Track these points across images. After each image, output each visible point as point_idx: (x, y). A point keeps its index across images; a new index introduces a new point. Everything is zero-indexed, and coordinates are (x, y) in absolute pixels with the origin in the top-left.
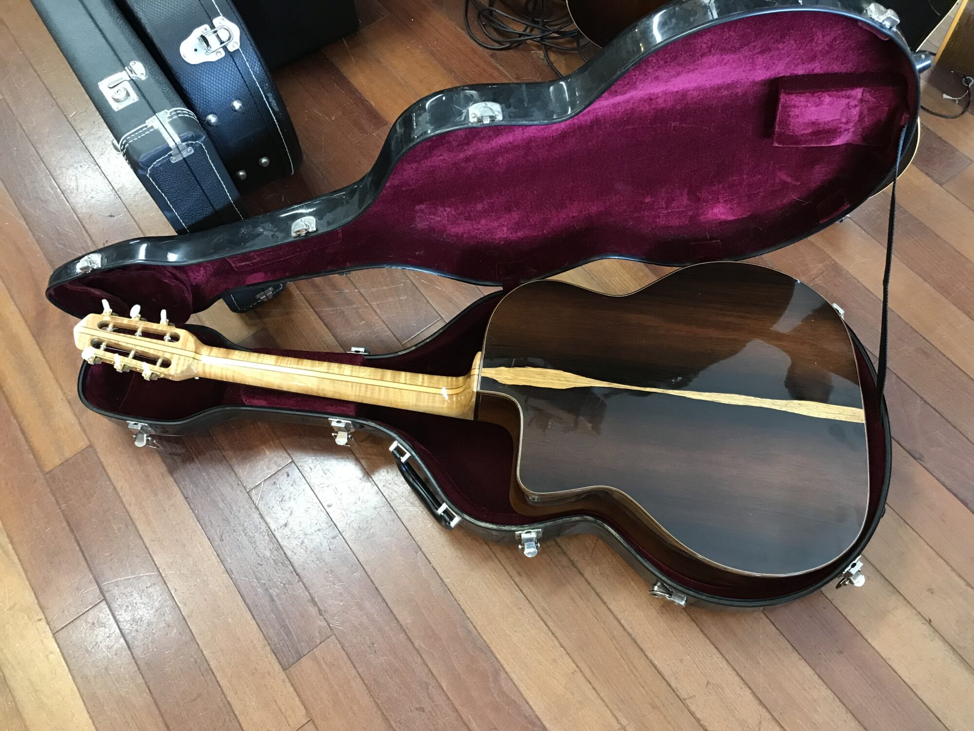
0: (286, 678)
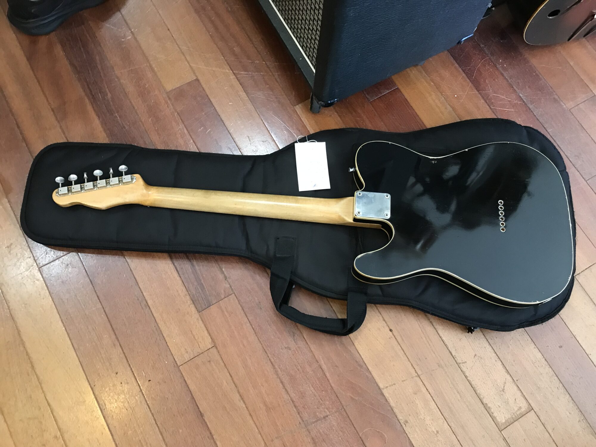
0: (199, 317)
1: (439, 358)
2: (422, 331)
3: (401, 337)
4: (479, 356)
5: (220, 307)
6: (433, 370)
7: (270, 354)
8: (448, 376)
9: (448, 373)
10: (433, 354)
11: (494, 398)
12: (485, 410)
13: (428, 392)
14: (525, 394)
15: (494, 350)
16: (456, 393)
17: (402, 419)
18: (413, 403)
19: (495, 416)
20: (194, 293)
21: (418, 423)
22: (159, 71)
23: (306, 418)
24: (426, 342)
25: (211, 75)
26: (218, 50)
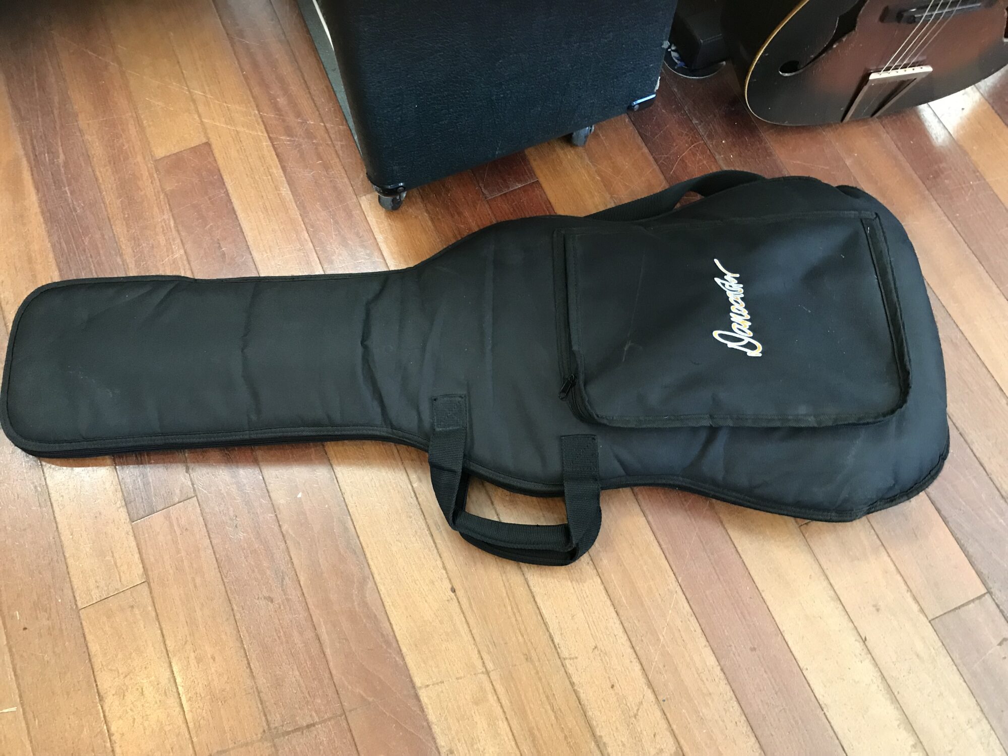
1: (529, 644)
2: (507, 593)
3: (469, 599)
4: (603, 649)
5: (168, 517)
6: (515, 665)
7: (236, 605)
8: (540, 679)
9: (540, 674)
10: (520, 638)
11: (617, 728)
13: (500, 703)
14: (674, 727)
15: (631, 642)
16: (550, 712)
17: (444, 747)
18: (468, 719)
20: (131, 489)
22: (149, 126)
23: (277, 725)
24: (511, 614)
25: (232, 137)
26: (251, 99)
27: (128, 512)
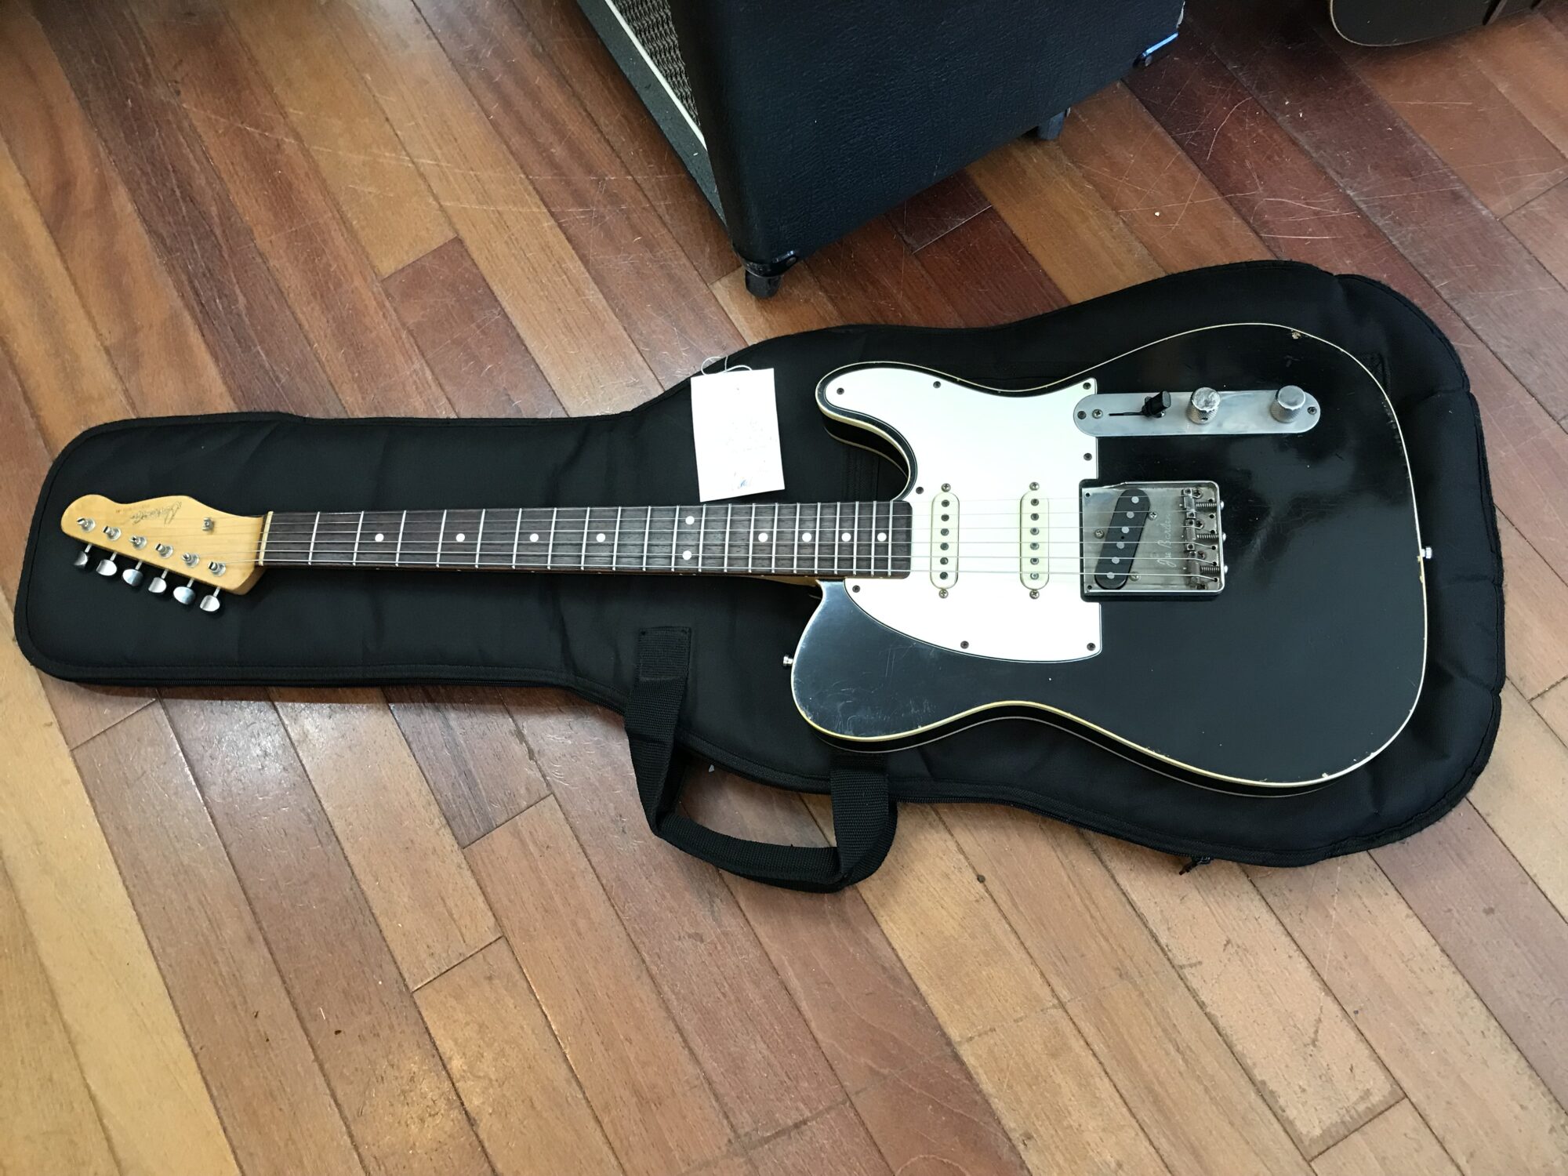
0: (464, 861)
1: (1120, 952)
2: (1069, 877)
3: (1009, 894)
4: (1240, 943)
5: (517, 834)
6: (1104, 988)
7: (648, 954)
8: (1148, 1004)
9: (1147, 996)
10: (1103, 943)
11: (1287, 1066)
12: (1260, 1101)
13: (1092, 1050)
14: (1381, 1052)
15: (1283, 926)
16: (1174, 1053)
17: (1015, 1130)
18: (1045, 1081)
19: (1291, 1118)
20: (451, 798)
21: (1062, 1141)
22: (363, 228)
23: (747, 1129)
24: (1081, 908)
25: (493, 223)
26: (511, 157)
27: (454, 835)
